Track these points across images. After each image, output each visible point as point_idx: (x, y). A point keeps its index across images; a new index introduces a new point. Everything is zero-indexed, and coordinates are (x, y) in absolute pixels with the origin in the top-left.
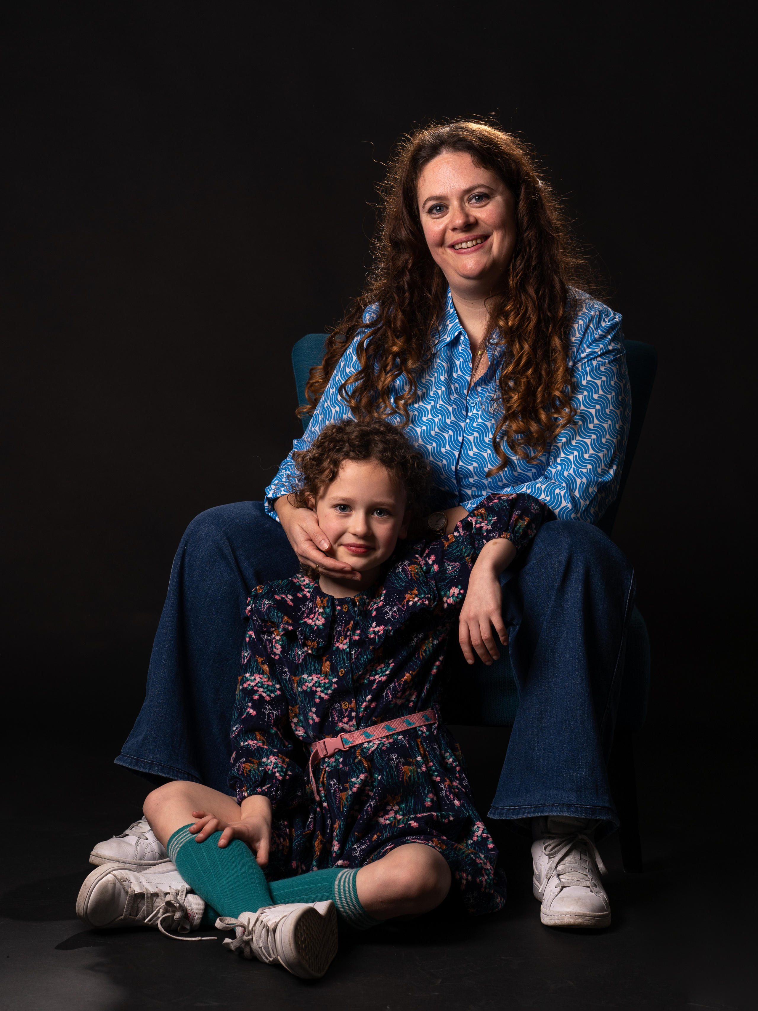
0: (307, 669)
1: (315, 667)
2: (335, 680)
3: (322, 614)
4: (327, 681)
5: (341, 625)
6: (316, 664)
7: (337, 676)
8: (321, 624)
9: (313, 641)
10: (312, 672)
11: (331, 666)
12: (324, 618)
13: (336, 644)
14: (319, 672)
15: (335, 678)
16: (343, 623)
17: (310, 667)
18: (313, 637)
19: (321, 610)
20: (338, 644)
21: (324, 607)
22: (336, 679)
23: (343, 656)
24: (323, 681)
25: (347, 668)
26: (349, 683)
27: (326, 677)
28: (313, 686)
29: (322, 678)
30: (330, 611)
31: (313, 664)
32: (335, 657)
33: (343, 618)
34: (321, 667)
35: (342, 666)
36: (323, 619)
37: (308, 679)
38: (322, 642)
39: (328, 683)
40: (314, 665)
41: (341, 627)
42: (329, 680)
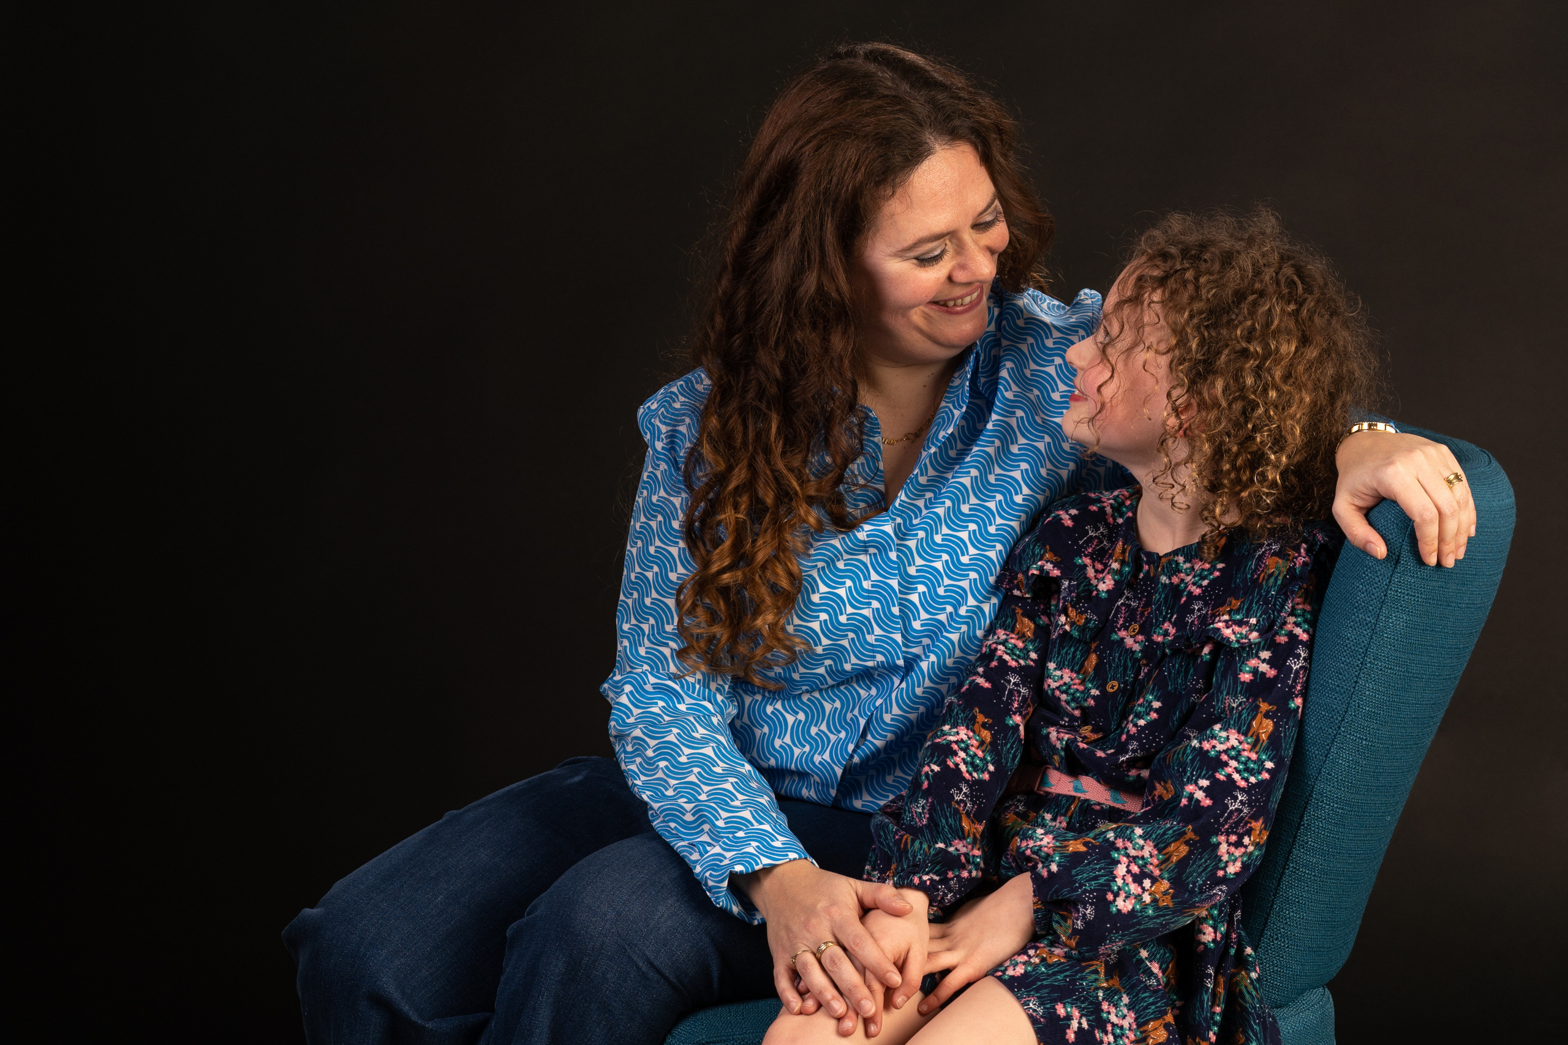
0: (1059, 653)
1: (1074, 657)
2: (1095, 692)
3: (1117, 572)
4: (1081, 688)
5: (1140, 599)
6: (1078, 653)
7: (1102, 687)
8: (1105, 590)
9: (1079, 613)
10: (1066, 663)
11: (1097, 664)
12: (1115, 580)
13: (1119, 630)
14: (1076, 668)
15: (1097, 689)
16: (1145, 596)
17: (1066, 653)
18: (1083, 606)
19: (1115, 566)
20: (1123, 633)
21: (1123, 563)
22: (1098, 693)
23: (1126, 661)
24: (1075, 687)
25: (1125, 683)
26: (1117, 709)
27: (1083, 682)
28: (1058, 688)
29: (1077, 681)
30: (1129, 572)
31: (1072, 649)
32: (1110, 655)
33: (1147, 588)
34: (1084, 661)
35: (1119, 676)
36: (1113, 582)
37: (1054, 673)
38: (1095, 620)
39: (1082, 692)
40: (1074, 652)
41: (1139, 603)
42: (1086, 688)
